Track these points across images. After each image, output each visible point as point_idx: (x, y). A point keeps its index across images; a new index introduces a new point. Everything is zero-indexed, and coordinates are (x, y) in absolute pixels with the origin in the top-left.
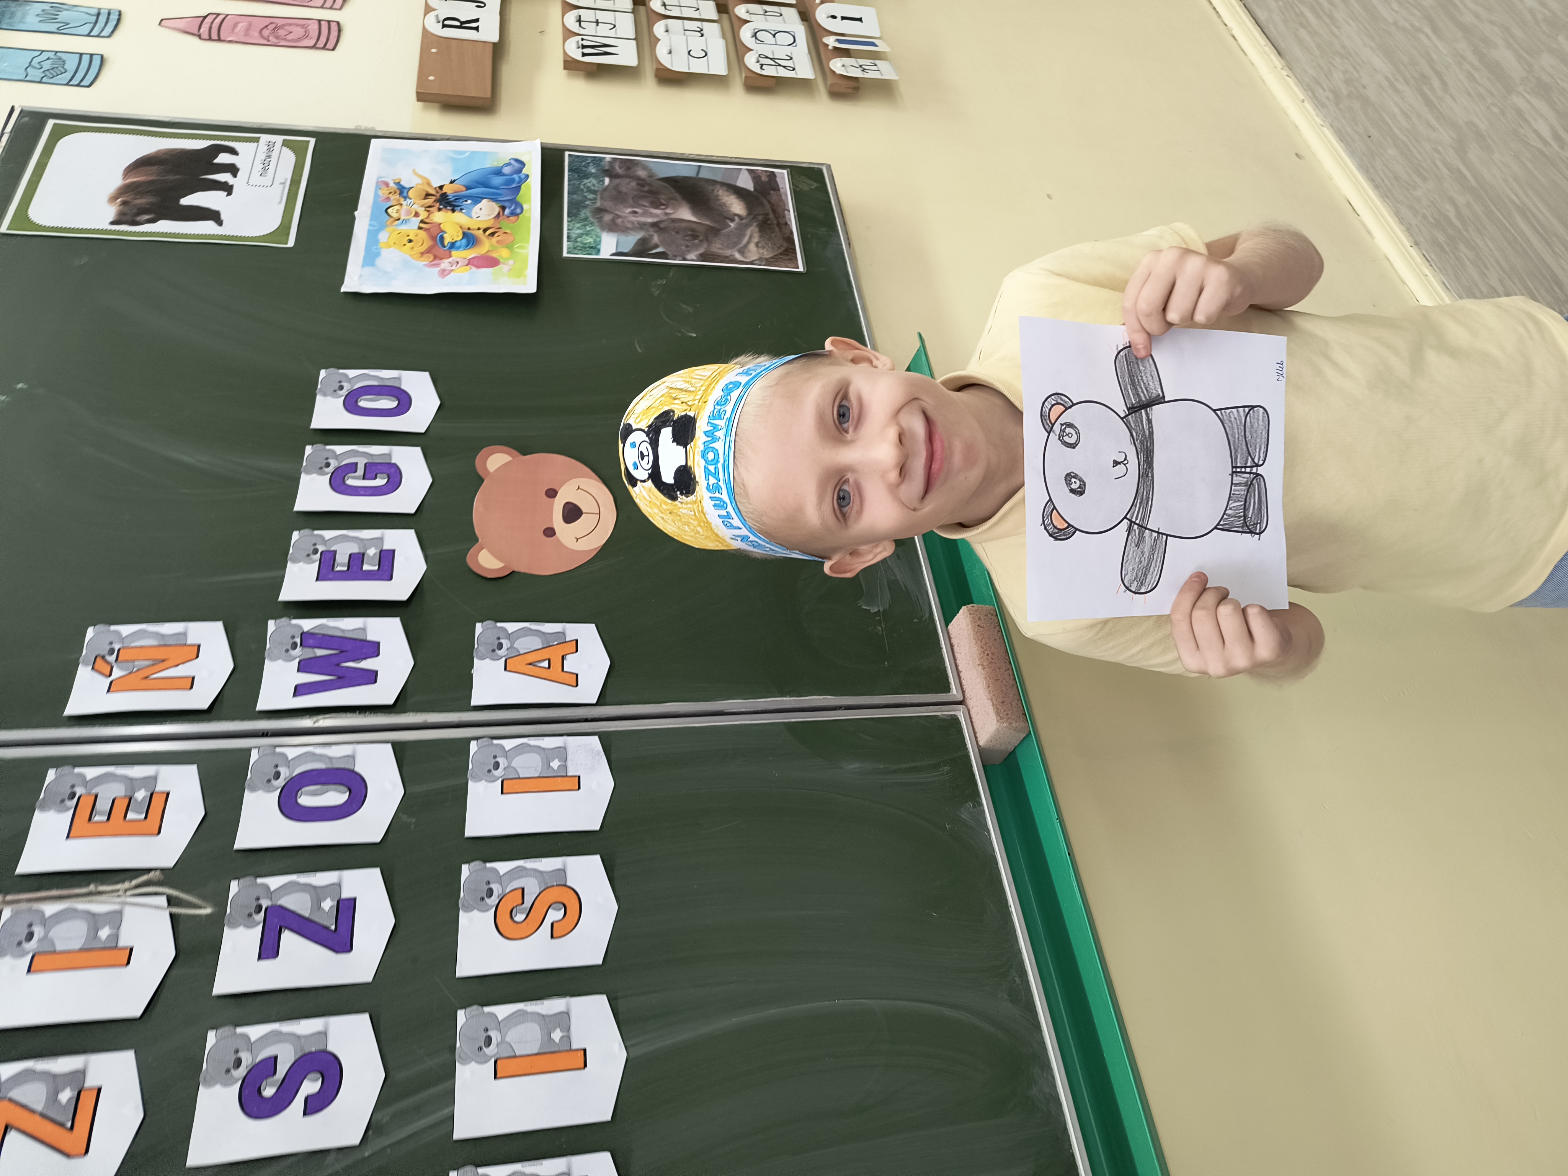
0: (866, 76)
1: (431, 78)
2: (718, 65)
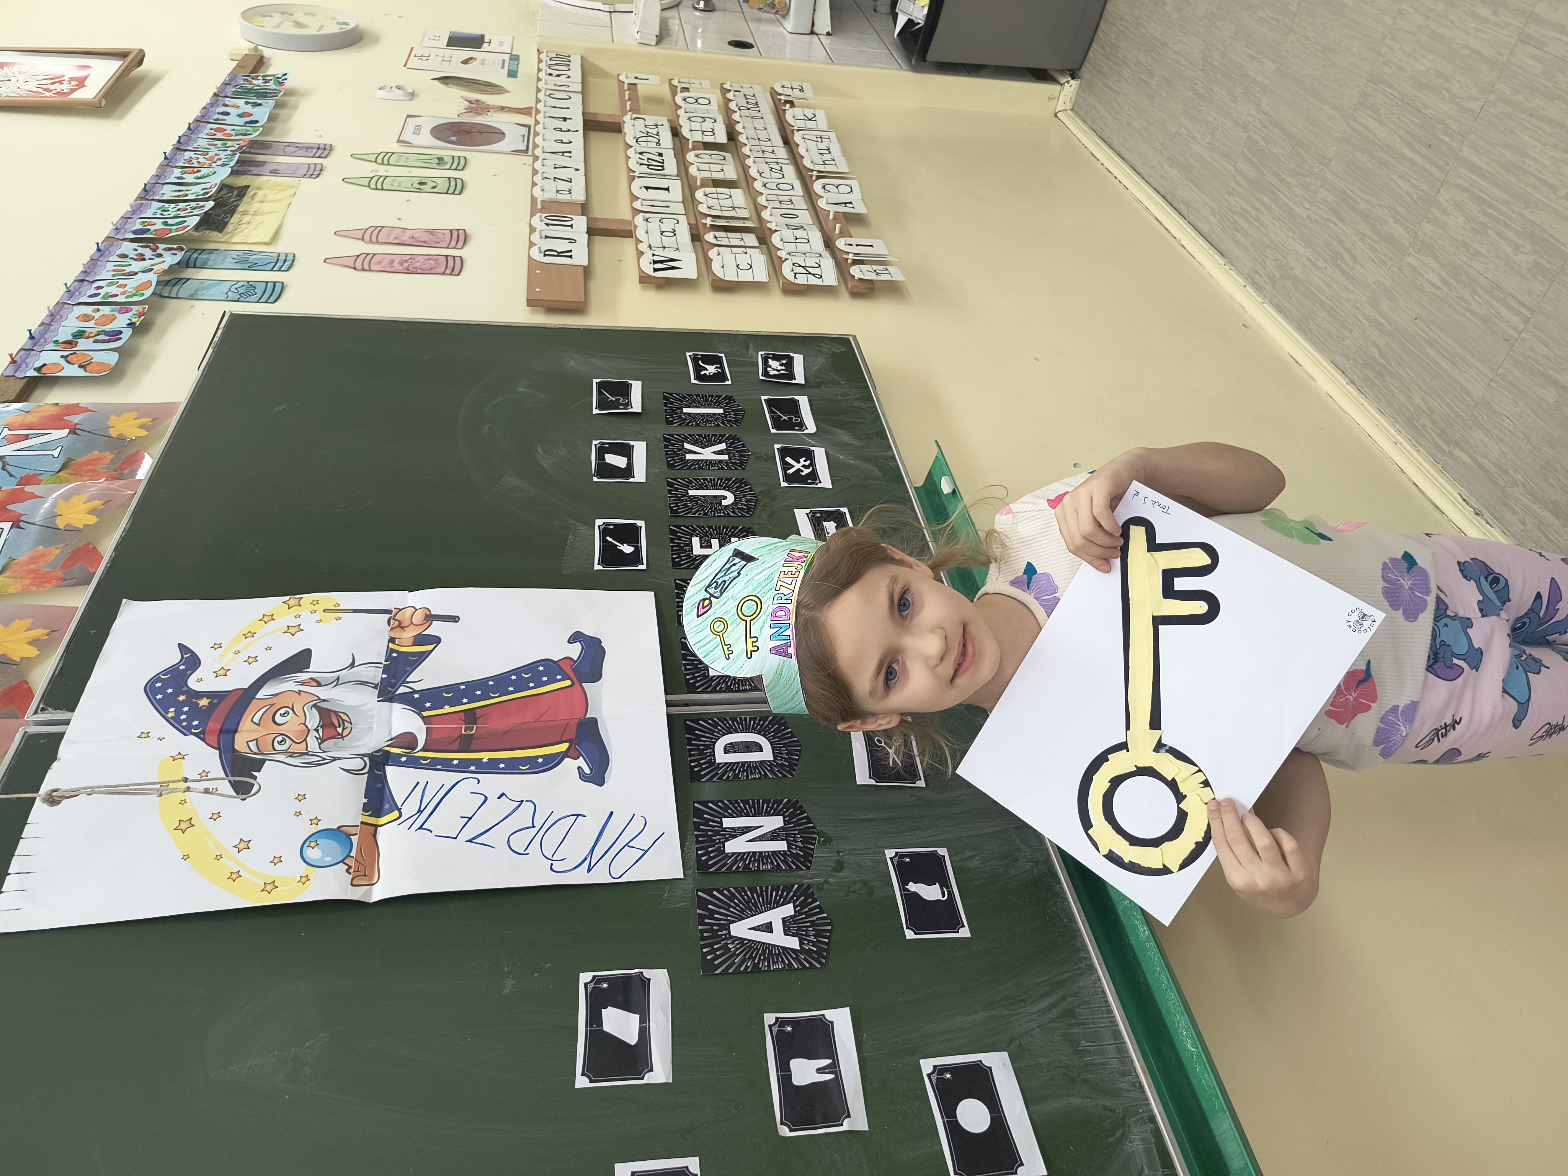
0: (879, 278)
1: (538, 290)
2: (761, 273)
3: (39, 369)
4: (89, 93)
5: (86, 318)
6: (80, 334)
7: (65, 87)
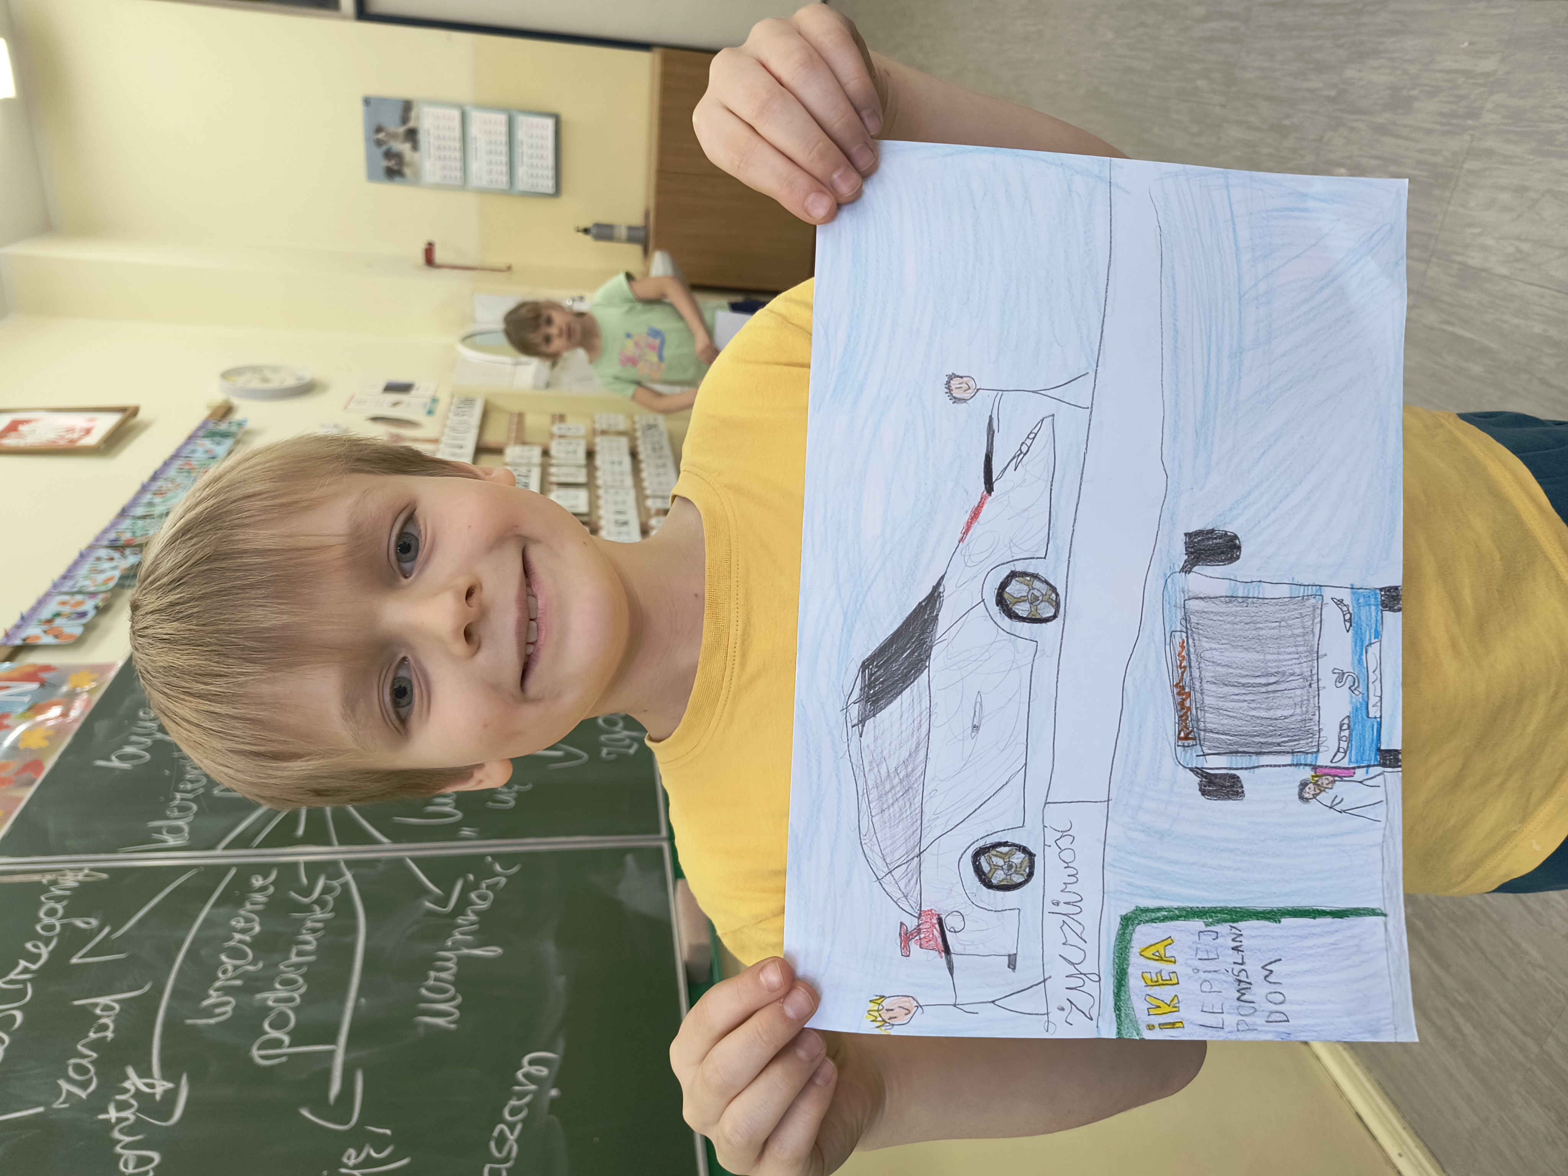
3: (24, 640)
4: (92, 440)
5: (64, 603)
6: (58, 615)
7: (75, 436)
